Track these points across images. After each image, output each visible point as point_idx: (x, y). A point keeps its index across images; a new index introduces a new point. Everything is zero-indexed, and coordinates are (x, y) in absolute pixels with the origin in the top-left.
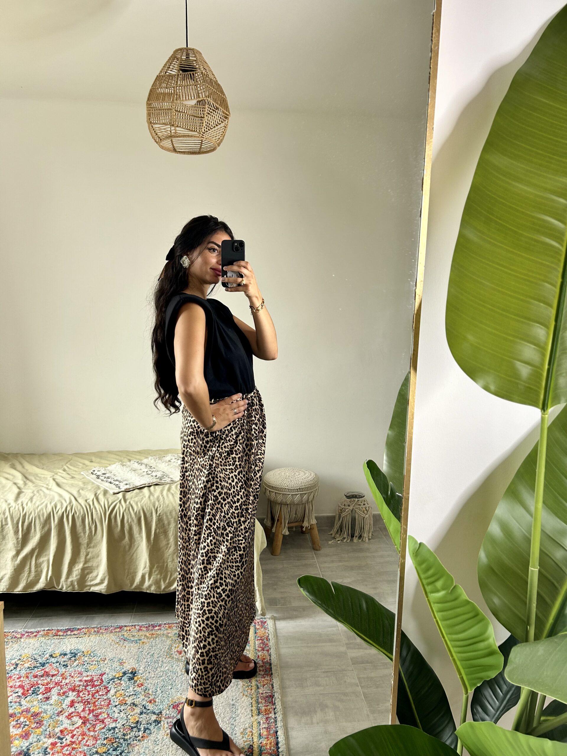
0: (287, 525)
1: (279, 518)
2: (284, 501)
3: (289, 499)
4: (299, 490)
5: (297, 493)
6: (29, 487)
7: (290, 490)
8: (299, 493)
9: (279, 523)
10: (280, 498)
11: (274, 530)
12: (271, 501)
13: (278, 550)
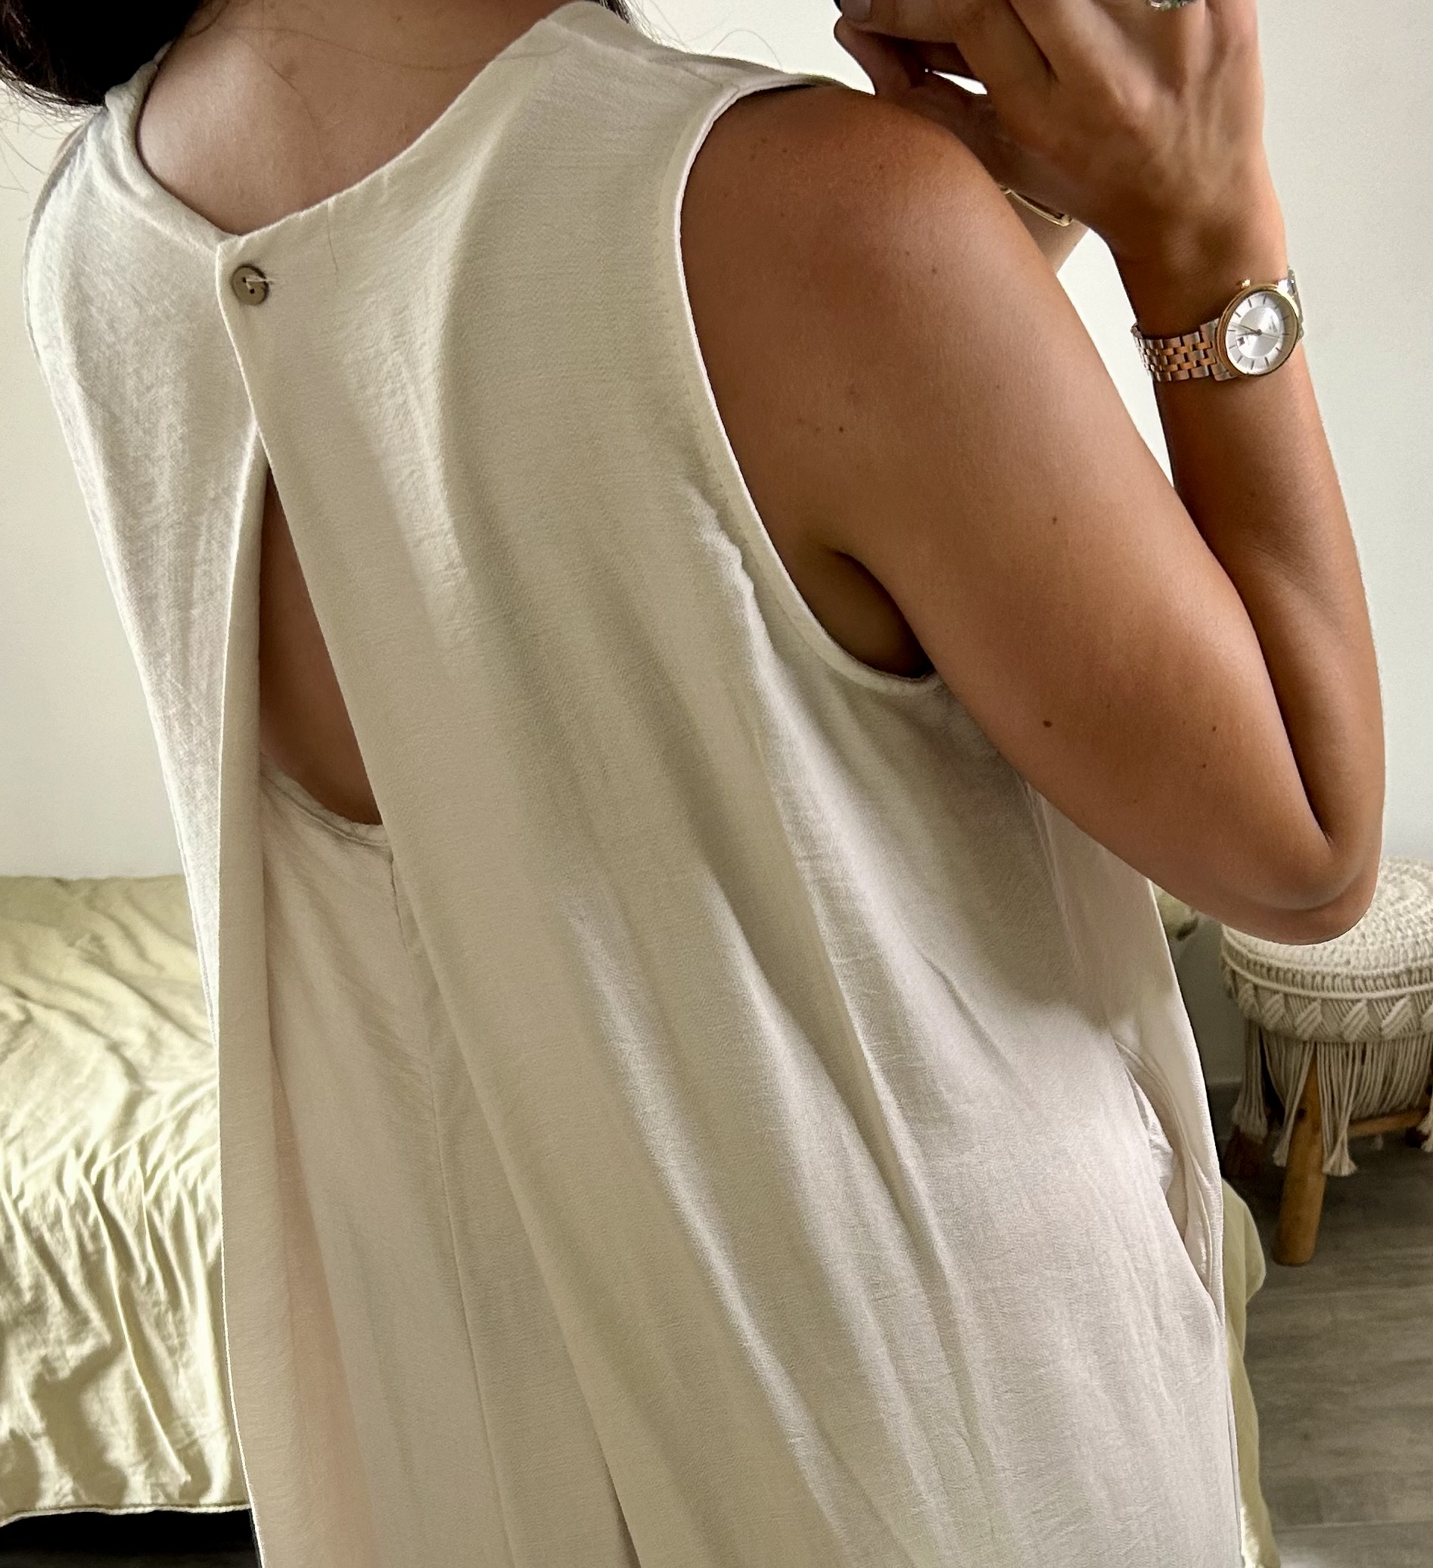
0: (1344, 1135)
1: (1309, 1108)
2: (1331, 1029)
3: (1356, 1022)
4: (1404, 978)
5: (1393, 992)
6: (173, 1058)
7: (1359, 982)
8: (1403, 991)
9: (1306, 1125)
10: (1308, 1021)
11: (1280, 1157)
12: (1262, 1031)
13: (1307, 1242)
